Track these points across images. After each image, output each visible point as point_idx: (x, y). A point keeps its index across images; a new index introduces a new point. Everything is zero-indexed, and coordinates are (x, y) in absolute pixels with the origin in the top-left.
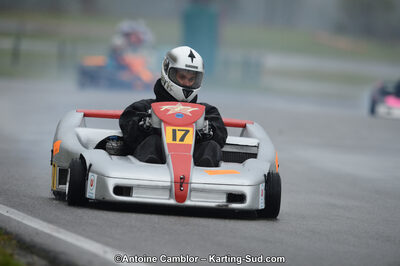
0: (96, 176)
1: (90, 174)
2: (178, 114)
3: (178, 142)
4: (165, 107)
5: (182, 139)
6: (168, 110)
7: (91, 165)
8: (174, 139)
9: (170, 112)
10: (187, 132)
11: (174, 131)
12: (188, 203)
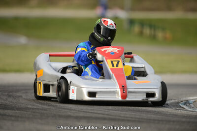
0: (76, 88)
1: (71, 86)
2: (111, 53)
3: (115, 67)
4: (103, 50)
5: (117, 66)
6: (105, 51)
7: (71, 82)
8: (113, 66)
9: (107, 52)
10: (119, 62)
11: (112, 62)
12: (127, 99)
